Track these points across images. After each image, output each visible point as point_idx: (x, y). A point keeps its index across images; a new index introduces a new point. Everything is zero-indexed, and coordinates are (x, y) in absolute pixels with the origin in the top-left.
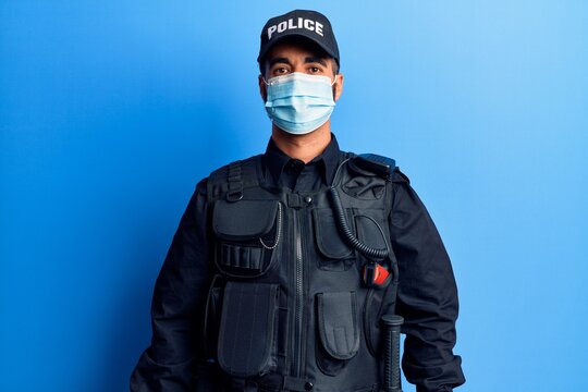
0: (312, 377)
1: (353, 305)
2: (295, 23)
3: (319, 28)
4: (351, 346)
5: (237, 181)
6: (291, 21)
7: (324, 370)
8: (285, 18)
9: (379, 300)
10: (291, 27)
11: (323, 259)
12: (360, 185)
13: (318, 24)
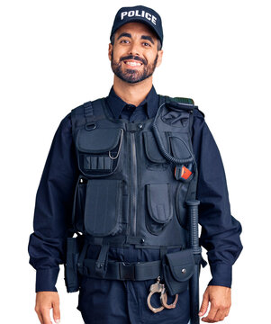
0: (144, 236)
1: (169, 191)
2: (140, 13)
3: (154, 20)
4: (167, 215)
5: (90, 116)
6: (137, 12)
7: (151, 231)
8: (134, 9)
9: (186, 190)
10: (137, 15)
11: (150, 163)
12: (174, 117)
13: (153, 17)
